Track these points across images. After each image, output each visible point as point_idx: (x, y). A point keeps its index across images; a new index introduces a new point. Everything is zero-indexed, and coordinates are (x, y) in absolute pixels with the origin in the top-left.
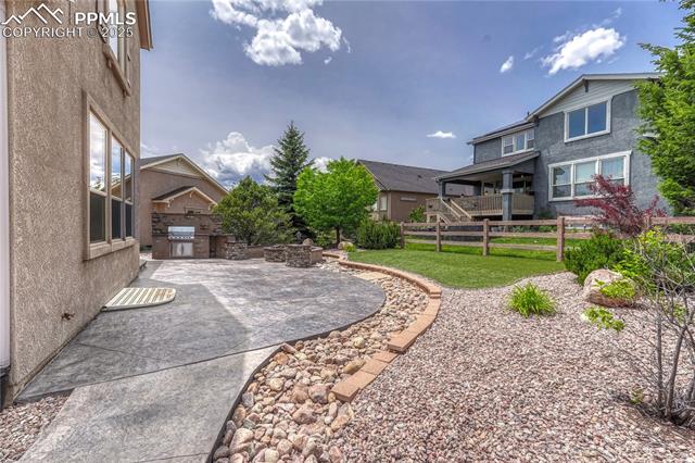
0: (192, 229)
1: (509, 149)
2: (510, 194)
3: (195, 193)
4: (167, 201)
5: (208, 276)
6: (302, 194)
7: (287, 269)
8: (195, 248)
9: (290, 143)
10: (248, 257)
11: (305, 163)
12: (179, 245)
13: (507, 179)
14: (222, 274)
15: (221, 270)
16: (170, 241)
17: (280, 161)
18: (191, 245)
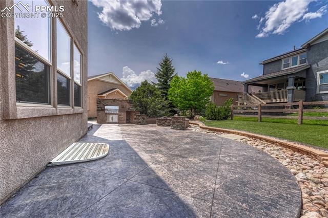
0: (117, 108)
1: (287, 65)
2: (293, 89)
3: (118, 92)
4: (104, 95)
5: (128, 134)
6: (173, 90)
7: (172, 131)
8: (119, 118)
9: (166, 65)
10: (147, 123)
11: (173, 75)
12: (111, 116)
13: (291, 81)
14: (136, 133)
15: (135, 131)
16: (106, 114)
17: (160, 74)
18: (117, 116)
